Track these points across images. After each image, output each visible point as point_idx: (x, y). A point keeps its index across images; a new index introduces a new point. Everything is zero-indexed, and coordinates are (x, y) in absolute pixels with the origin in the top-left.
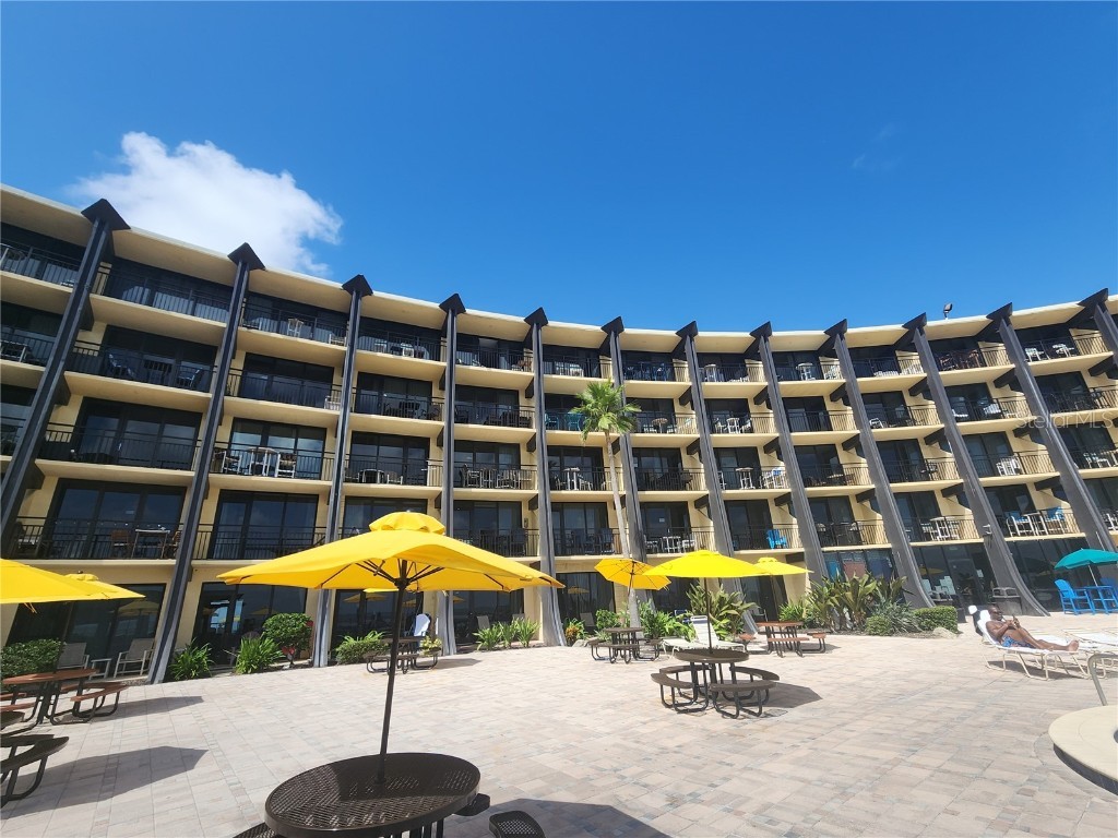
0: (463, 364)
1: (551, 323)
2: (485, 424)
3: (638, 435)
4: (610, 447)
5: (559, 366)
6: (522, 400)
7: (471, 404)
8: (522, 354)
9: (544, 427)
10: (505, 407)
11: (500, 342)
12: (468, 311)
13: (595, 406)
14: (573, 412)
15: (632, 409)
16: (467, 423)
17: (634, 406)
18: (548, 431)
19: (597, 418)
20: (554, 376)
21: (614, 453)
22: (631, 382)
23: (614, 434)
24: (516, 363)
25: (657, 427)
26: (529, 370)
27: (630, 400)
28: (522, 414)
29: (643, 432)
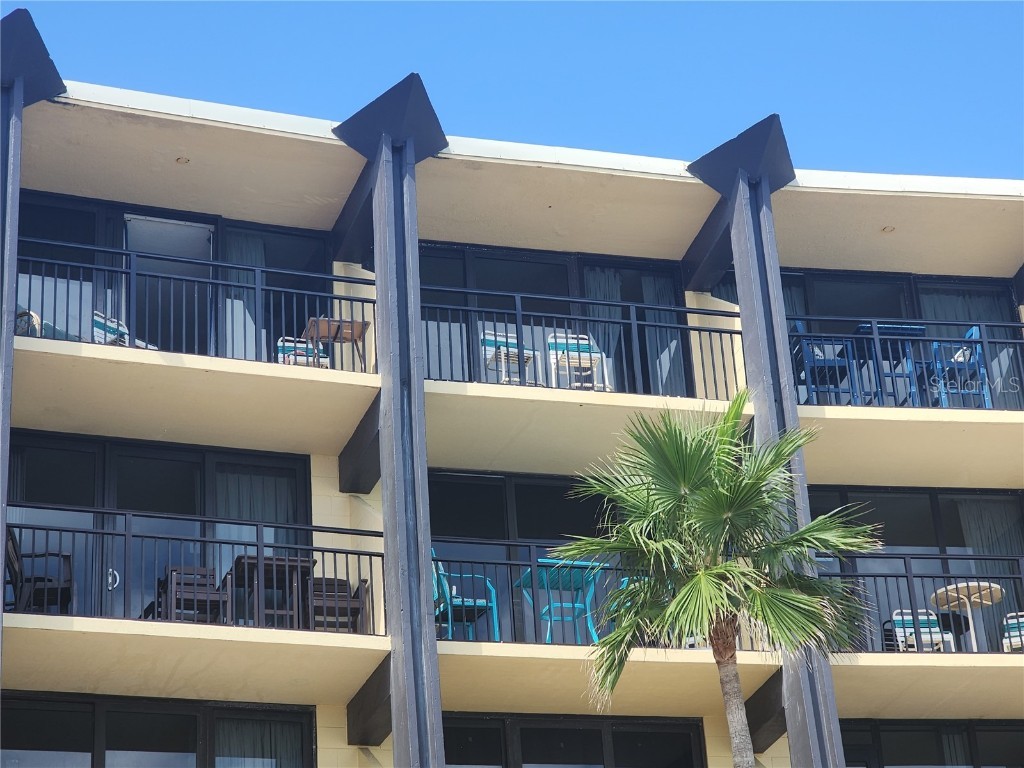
0: (52, 334)
1: (459, 146)
2: (149, 614)
3: (866, 659)
4: (738, 719)
5: (496, 337)
6: (327, 503)
7: (84, 520)
8: (327, 285)
9: (429, 628)
10: (247, 533)
11: (225, 231)
12: (77, 90)
13: (668, 526)
14: (565, 554)
15: (833, 537)
16: (65, 610)
17: (849, 523)
18: (448, 647)
19: (670, 579)
20: (474, 389)
21: (759, 748)
22: (832, 412)
23: (755, 657)
24: (297, 330)
25: (953, 622)
26: (360, 362)
27: (826, 498)
28: (324, 568)
29: (890, 645)
